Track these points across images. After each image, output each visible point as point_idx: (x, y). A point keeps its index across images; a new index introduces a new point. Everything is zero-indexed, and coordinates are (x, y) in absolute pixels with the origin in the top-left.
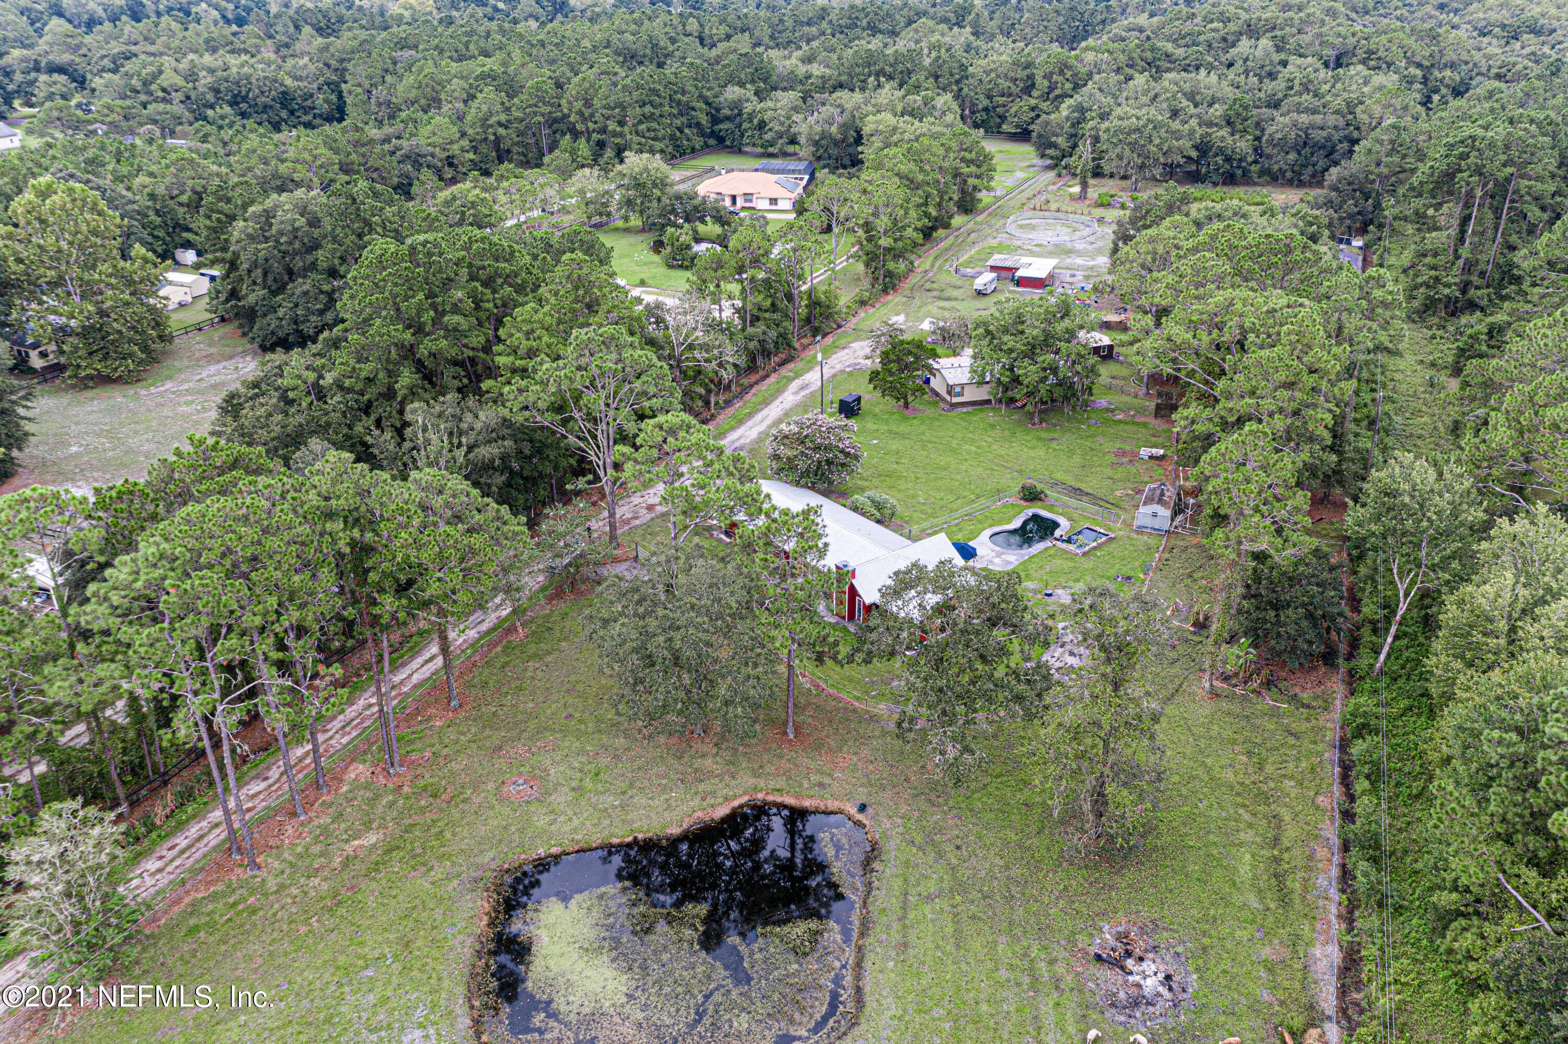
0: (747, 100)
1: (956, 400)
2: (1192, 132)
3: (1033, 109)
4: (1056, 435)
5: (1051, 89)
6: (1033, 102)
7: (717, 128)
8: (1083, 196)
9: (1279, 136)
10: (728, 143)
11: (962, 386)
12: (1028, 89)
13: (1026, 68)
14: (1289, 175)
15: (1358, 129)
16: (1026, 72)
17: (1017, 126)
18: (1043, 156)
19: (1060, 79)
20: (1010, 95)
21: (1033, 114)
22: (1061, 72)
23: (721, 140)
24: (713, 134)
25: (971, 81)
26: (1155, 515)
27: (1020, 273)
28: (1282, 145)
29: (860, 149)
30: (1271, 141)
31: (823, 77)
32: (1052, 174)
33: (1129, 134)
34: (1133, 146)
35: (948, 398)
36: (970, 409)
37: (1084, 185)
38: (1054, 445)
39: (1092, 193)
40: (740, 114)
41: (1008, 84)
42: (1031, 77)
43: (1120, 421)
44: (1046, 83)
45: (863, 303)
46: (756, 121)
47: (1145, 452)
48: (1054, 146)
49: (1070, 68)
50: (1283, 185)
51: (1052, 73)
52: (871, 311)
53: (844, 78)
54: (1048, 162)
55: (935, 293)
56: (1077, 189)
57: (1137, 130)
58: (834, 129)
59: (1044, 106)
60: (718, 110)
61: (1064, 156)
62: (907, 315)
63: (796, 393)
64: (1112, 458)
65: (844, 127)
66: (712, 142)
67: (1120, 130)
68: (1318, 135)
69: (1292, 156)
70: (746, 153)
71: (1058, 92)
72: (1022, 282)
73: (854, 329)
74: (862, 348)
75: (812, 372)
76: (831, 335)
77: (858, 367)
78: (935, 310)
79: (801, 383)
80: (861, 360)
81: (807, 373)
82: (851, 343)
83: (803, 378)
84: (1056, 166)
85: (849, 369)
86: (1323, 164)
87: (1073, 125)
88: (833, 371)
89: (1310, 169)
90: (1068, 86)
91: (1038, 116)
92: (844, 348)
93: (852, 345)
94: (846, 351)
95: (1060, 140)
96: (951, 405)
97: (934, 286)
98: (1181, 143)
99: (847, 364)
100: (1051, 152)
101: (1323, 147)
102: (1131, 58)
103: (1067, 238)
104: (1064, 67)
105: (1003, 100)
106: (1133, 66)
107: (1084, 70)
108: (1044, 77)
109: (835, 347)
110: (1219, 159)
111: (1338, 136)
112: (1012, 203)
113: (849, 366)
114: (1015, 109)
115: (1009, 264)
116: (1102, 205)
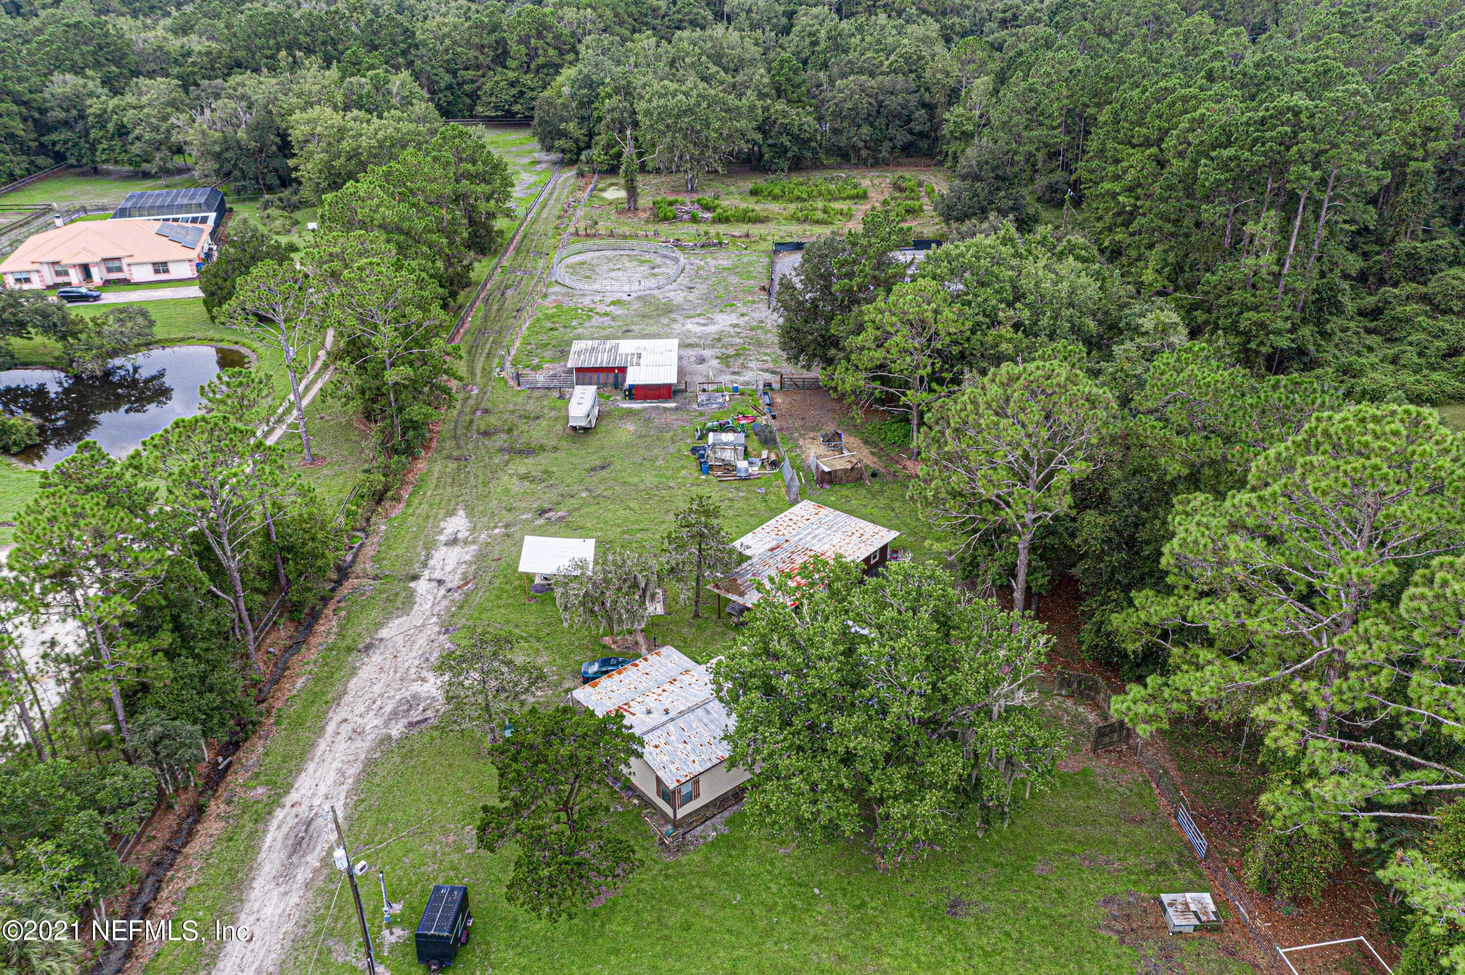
0: (91, 94)
2: (752, 108)
3: (512, 84)
5: (532, 55)
6: (511, 75)
7: (45, 139)
8: (631, 207)
9: (849, 105)
10: (72, 161)
11: (695, 780)
12: (501, 57)
13: (492, 31)
14: (864, 153)
15: (927, 89)
16: (493, 37)
17: (497, 108)
18: (549, 149)
19: (540, 43)
20: (478, 67)
21: (514, 91)
22: (540, 36)
23: (60, 157)
24: (43, 150)
25: (423, 51)
27: (634, 377)
28: (853, 118)
29: (291, 163)
30: (838, 114)
31: (209, 53)
32: (569, 174)
33: (678, 117)
34: (690, 134)
37: (632, 190)
39: (645, 201)
40: (82, 116)
41: (472, 53)
42: (502, 43)
44: (524, 50)
45: (379, 498)
46: (111, 126)
48: (564, 134)
49: (548, 28)
51: (528, 37)
53: (240, 54)
54: (555, 156)
55: (501, 440)
56: (622, 195)
57: (689, 111)
58: (241, 134)
59: (528, 79)
60: (43, 111)
61: (579, 151)
62: (471, 512)
63: (286, 874)
65: (255, 128)
66: (41, 161)
67: (665, 112)
68: (893, 102)
69: (865, 130)
70: (108, 174)
71: (541, 60)
72: (638, 392)
73: (375, 578)
74: (410, 640)
75: (311, 766)
76: (331, 606)
77: (415, 715)
78: (516, 486)
79: (291, 821)
80: (416, 687)
81: (300, 771)
82: (379, 625)
83: (294, 796)
84: (572, 162)
85: (396, 730)
86: (902, 137)
87: (582, 105)
88: (363, 746)
89: (887, 145)
90: (551, 52)
91: (521, 93)
92: (368, 647)
93: (384, 633)
94: (376, 657)
95: (572, 126)
96: (676, 824)
97: (493, 420)
98: (742, 124)
99: (388, 709)
100: (561, 143)
101: (898, 116)
102: (617, 15)
103: (652, 283)
104: (541, 28)
105: (470, 74)
106: (621, 24)
107: (567, 31)
108: (519, 42)
109: (349, 650)
110: (785, 140)
111: (913, 100)
112: (539, 227)
113: (395, 715)
114: (489, 86)
115: (602, 360)
116: (666, 219)
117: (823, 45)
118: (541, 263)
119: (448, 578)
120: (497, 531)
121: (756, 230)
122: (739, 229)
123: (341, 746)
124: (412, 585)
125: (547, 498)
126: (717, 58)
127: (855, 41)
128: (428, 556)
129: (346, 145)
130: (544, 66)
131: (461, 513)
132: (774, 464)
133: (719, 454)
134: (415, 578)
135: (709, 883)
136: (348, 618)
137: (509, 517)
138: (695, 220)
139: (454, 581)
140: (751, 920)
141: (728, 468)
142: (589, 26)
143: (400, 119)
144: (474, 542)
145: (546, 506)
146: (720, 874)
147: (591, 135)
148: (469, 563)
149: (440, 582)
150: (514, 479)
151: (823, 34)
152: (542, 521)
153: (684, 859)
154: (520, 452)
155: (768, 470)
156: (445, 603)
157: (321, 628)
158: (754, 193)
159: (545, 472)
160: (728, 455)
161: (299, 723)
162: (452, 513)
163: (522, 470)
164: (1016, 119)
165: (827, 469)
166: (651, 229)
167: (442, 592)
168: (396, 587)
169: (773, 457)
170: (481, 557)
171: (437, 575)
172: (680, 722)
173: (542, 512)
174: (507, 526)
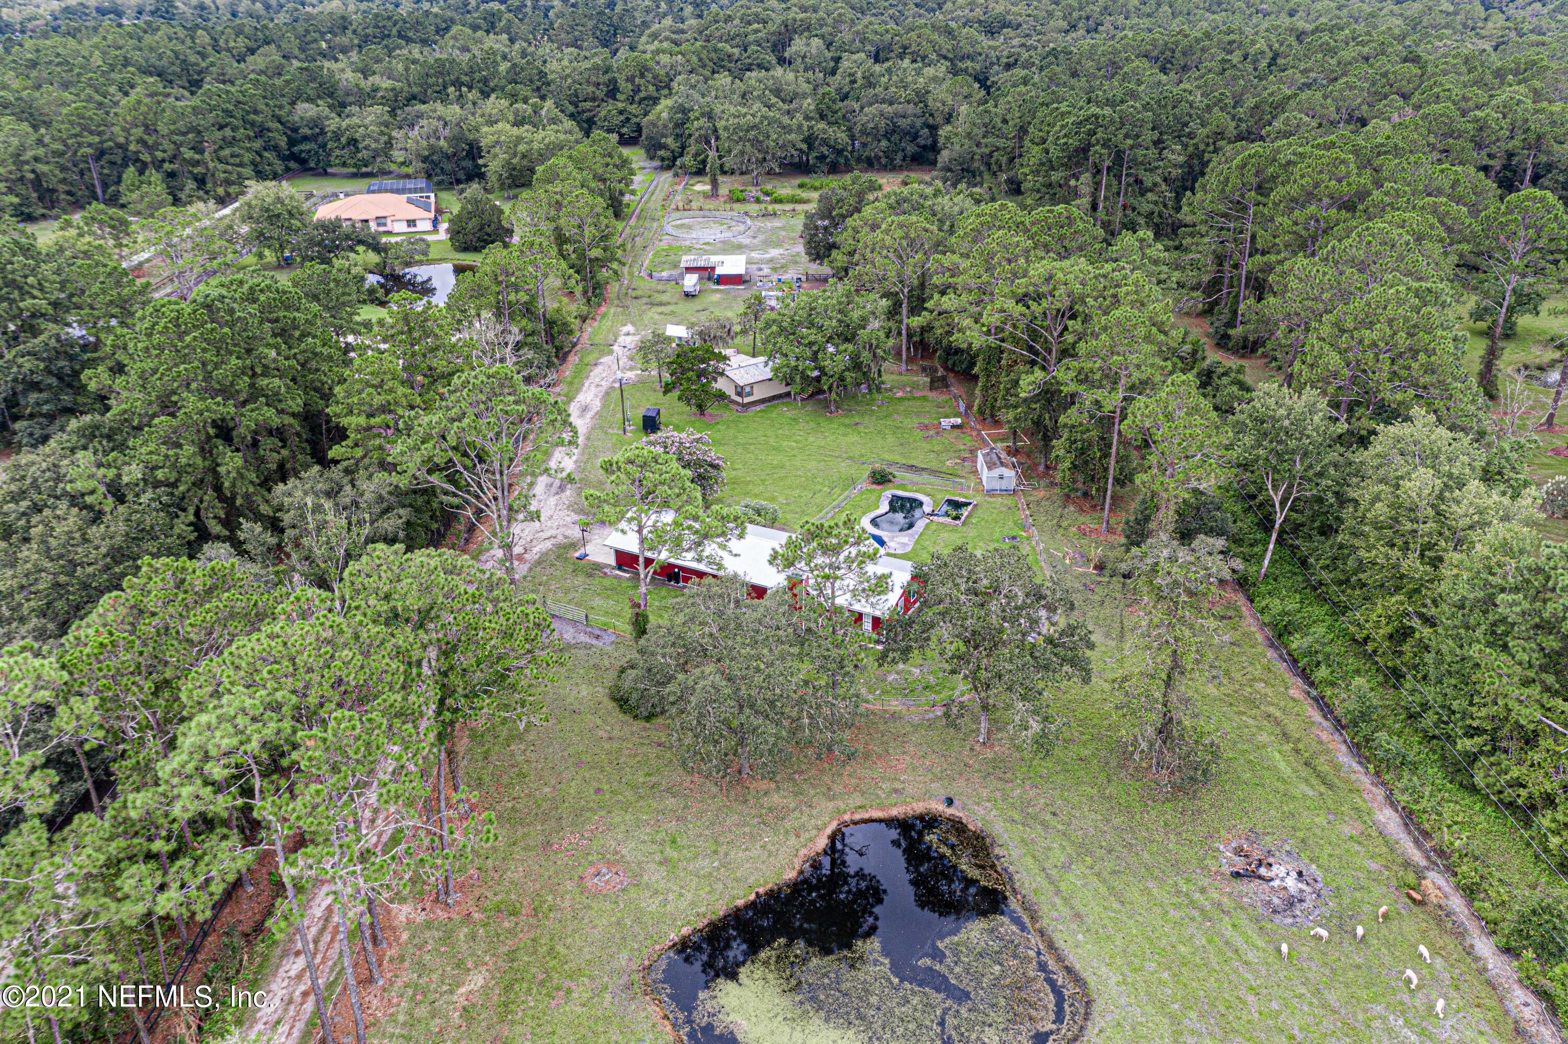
0: (327, 118)
1: (747, 400)
2: (800, 126)
3: (621, 112)
4: (857, 420)
5: (637, 90)
6: (620, 105)
7: (295, 149)
8: (714, 194)
9: (871, 125)
10: (312, 164)
11: (751, 385)
12: (612, 92)
13: (606, 72)
14: (884, 161)
15: (931, 115)
16: (607, 77)
18: (652, 158)
19: (642, 81)
20: (594, 99)
21: (622, 118)
22: (642, 76)
23: (303, 162)
24: (294, 157)
25: (553, 87)
26: (1001, 477)
27: (719, 271)
28: (875, 134)
29: (480, 162)
30: (864, 132)
31: (393, 89)
32: (667, 176)
33: (747, 131)
34: (756, 142)
35: (739, 399)
36: (762, 407)
37: (715, 184)
38: (861, 428)
39: (723, 190)
40: (323, 132)
41: (591, 89)
42: (614, 81)
43: (901, 399)
44: (630, 86)
45: (583, 317)
46: (344, 140)
47: (946, 423)
48: (665, 147)
49: (648, 70)
50: (878, 171)
51: (633, 77)
52: (596, 324)
53: (415, 89)
54: (657, 163)
55: (645, 300)
56: (708, 188)
57: (755, 127)
58: (442, 143)
59: (633, 108)
60: (295, 130)
61: (675, 159)
62: (634, 324)
63: (583, 415)
64: (920, 434)
65: (456, 139)
66: (292, 165)
67: (738, 127)
68: (903, 123)
69: (884, 143)
70: (334, 175)
71: (643, 94)
73: (592, 345)
74: (615, 363)
75: (582, 393)
76: (573, 353)
77: (623, 382)
78: (657, 317)
79: (579, 405)
80: (621, 375)
81: (577, 394)
82: (598, 358)
83: (577, 400)
84: (669, 168)
85: (616, 385)
86: (911, 149)
87: (677, 125)
88: (603, 389)
89: (900, 155)
90: (651, 88)
91: (628, 119)
92: (595, 364)
93: (601, 360)
94: (600, 368)
95: (670, 141)
96: (743, 405)
97: (639, 293)
98: (792, 137)
99: (611, 380)
100: (662, 153)
101: (908, 133)
102: (700, 60)
103: (729, 234)
104: (643, 70)
105: (588, 105)
106: (704, 66)
107: (662, 72)
108: (627, 80)
109: (587, 365)
110: (825, 150)
111: (919, 123)
112: (651, 205)
113: (614, 382)
114: (603, 113)
115: (701, 264)
116: (738, 201)
117: (860, 82)
118: (655, 225)
119: (628, 345)
121: (799, 207)
122: (789, 207)
124: (611, 347)
126: (777, 92)
127: (884, 80)
128: (616, 339)
129: (522, 148)
130: (644, 99)
131: (630, 325)
134: (611, 345)
136: (583, 356)
138: (758, 201)
139: (632, 346)
142: (679, 68)
143: (557, 131)
144: (639, 333)
147: (683, 147)
148: (639, 339)
149: (624, 347)
151: (859, 75)
156: (628, 352)
157: (571, 358)
158: (801, 186)
161: (572, 383)
162: (625, 325)
166: (728, 206)
167: (626, 349)
168: (604, 348)
170: (644, 336)
171: (622, 344)
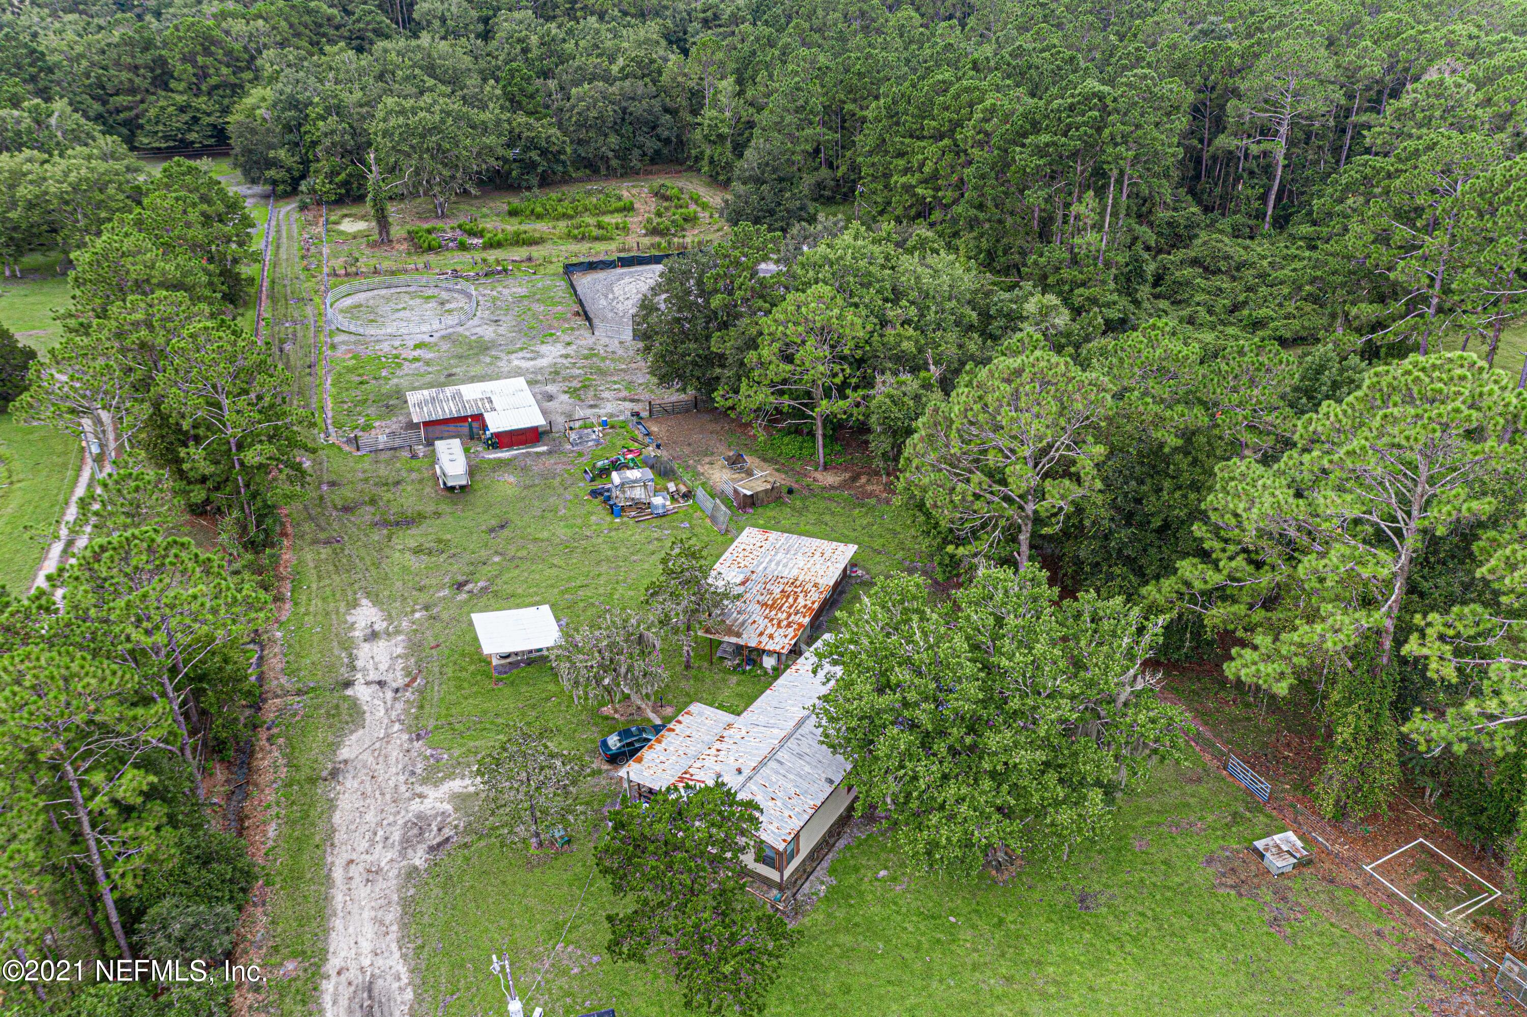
2: (497, 122)
3: (182, 110)
5: (203, 75)
6: (180, 99)
8: (384, 239)
9: (593, 113)
11: (798, 836)
12: (162, 79)
13: (146, 49)
14: (614, 163)
15: (667, 94)
16: (148, 56)
17: (166, 138)
18: (254, 181)
19: (209, 60)
20: (132, 91)
21: (186, 117)
22: (207, 52)
25: (58, 75)
27: (496, 423)
28: (600, 126)
30: (580, 125)
32: (287, 209)
33: (423, 136)
34: (436, 154)
37: (383, 222)
39: (397, 231)
41: (125, 75)
42: (161, 62)
44: (189, 69)
48: (272, 163)
49: (214, 42)
50: (607, 177)
51: (193, 54)
52: (286, 613)
54: (265, 188)
55: (367, 514)
56: (370, 226)
57: (435, 129)
59: (201, 102)
61: (294, 181)
67: (408, 132)
68: (635, 108)
69: (613, 139)
71: (214, 80)
72: (507, 439)
73: (299, 693)
74: (381, 756)
75: (338, 923)
76: (263, 734)
77: (432, 837)
78: (410, 560)
79: (347, 992)
80: (416, 806)
81: (327, 931)
82: (334, 747)
83: (333, 963)
84: (289, 195)
85: (419, 858)
86: (651, 145)
87: (288, 128)
88: (390, 884)
89: (636, 152)
90: (224, 70)
91: (195, 120)
92: (334, 774)
93: (345, 753)
94: (350, 782)
95: (282, 153)
96: (781, 887)
97: (347, 493)
98: (490, 140)
99: (396, 836)
100: (272, 173)
101: (646, 123)
102: (291, 26)
103: (451, 320)
104: (208, 43)
105: (123, 100)
106: (298, 35)
107: (238, 46)
108: (184, 59)
109: (312, 781)
110: (534, 155)
111: (657, 104)
112: (283, 269)
113: (407, 843)
114: (152, 113)
116: (430, 249)
117: (535, 51)
118: (309, 311)
119: (389, 677)
120: (417, 615)
121: (537, 252)
122: (520, 253)
123: (362, 892)
124: (349, 692)
125: (458, 570)
126: (431, 70)
127: (569, 46)
128: (352, 658)
129: (24, 191)
130: (216, 87)
131: (364, 602)
132: (687, 496)
133: (628, 494)
134: (348, 684)
135: (845, 939)
136: (290, 743)
137: (424, 598)
138: (463, 247)
139: (400, 680)
140: (905, 964)
141: (641, 507)
142: (263, 40)
143: (89, 158)
144: (398, 632)
145: (461, 578)
146: (850, 927)
147: (305, 162)
148: (405, 656)
149: (381, 684)
150: (408, 555)
151: (534, 39)
152: (463, 596)
153: (807, 921)
154: (397, 524)
155: (682, 503)
156: (399, 706)
157: (263, 762)
158: (513, 213)
159: (440, 541)
160: (638, 493)
161: (295, 877)
162: (355, 604)
163: (413, 544)
164: (788, 118)
165: (749, 493)
166: (420, 261)
167: (389, 695)
168: (334, 698)
169: (683, 489)
170: (415, 647)
171: (373, 676)
172: (758, 778)
173: (460, 586)
174: (426, 608)
